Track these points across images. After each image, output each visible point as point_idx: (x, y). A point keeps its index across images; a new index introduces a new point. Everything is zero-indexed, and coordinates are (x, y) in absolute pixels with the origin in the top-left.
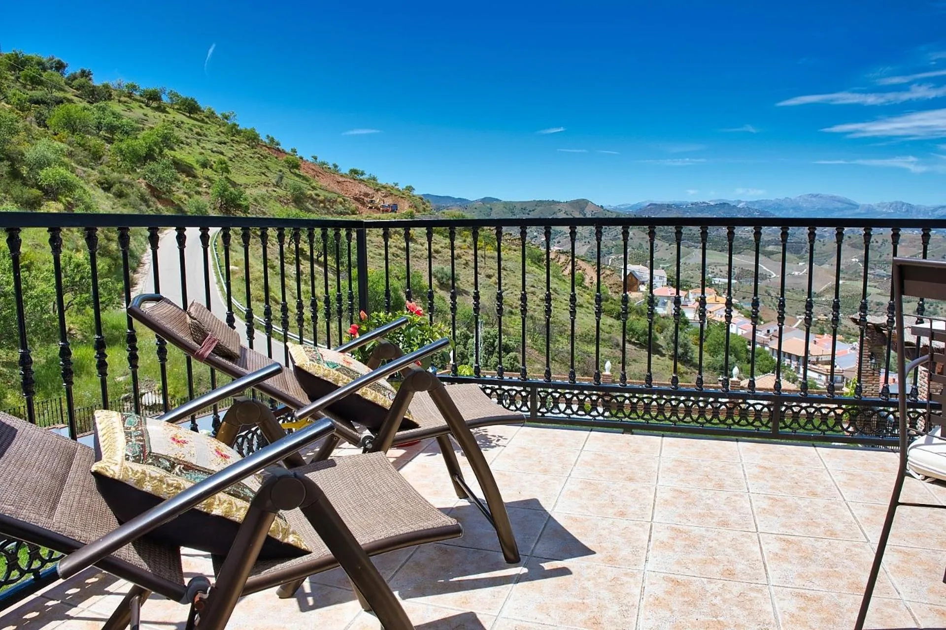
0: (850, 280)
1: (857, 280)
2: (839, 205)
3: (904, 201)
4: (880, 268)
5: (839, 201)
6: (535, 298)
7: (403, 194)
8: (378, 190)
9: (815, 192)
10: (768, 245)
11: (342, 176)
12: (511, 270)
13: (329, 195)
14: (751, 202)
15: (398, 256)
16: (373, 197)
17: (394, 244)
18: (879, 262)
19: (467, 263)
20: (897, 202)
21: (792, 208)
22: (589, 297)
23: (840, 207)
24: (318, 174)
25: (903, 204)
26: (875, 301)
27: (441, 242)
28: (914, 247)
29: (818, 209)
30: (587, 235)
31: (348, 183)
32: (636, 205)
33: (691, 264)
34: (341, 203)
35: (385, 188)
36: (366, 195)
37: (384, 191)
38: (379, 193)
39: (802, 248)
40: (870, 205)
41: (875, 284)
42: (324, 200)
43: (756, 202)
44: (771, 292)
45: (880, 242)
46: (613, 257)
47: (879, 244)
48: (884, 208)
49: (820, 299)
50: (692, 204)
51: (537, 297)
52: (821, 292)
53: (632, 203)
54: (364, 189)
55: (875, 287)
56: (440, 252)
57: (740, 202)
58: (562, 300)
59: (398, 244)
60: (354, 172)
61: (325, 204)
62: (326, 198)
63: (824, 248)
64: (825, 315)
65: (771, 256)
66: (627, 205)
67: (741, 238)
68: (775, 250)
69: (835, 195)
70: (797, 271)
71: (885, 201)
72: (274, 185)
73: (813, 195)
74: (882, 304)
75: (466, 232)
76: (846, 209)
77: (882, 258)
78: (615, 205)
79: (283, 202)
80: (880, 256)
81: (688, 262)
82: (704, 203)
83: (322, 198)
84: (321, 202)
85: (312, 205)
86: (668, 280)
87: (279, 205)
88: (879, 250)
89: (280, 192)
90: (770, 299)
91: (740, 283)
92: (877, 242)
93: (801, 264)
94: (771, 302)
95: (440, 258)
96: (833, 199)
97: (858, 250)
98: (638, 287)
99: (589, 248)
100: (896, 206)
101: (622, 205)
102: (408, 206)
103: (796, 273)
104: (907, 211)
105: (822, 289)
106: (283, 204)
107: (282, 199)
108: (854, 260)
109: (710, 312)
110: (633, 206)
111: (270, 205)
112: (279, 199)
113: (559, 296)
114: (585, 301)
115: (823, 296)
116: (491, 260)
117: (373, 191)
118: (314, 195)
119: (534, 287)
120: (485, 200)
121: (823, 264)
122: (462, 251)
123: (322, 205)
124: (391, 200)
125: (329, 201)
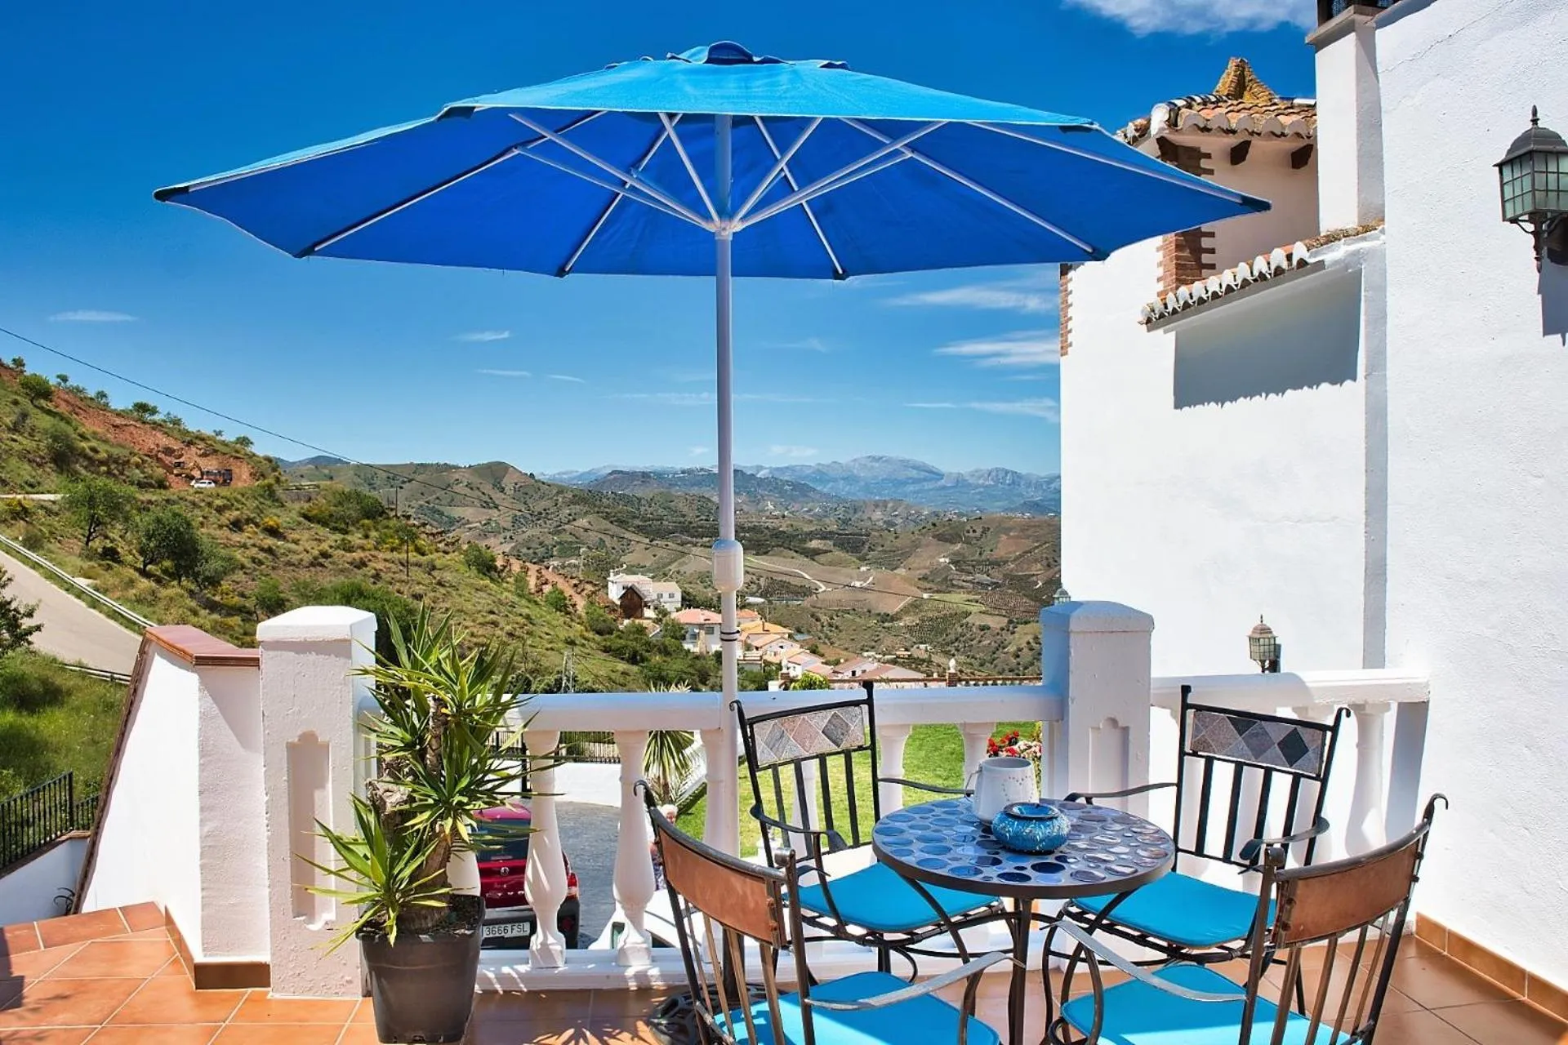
0: (938, 592)
1: (950, 592)
2: (914, 473)
3: (1007, 468)
4: (981, 572)
5: (914, 468)
6: (498, 632)
7: (237, 452)
8: (190, 444)
9: (878, 454)
10: (811, 540)
11: (118, 415)
12: (451, 586)
13: (115, 451)
14: (777, 469)
15: (261, 563)
16: (181, 456)
17: (252, 541)
18: (979, 563)
19: (378, 574)
20: (997, 470)
21: (843, 479)
22: (582, 628)
23: (916, 476)
24: (77, 410)
25: (1007, 472)
26: (977, 623)
27: (328, 538)
28: (1028, 537)
29: (883, 480)
30: (508, 525)
31: (132, 428)
32: (589, 473)
33: (688, 574)
34: (137, 466)
35: (203, 440)
36: (169, 451)
37: (202, 445)
38: (193, 449)
39: (864, 543)
40: (959, 474)
41: (977, 597)
42: (108, 460)
43: (787, 468)
44: (820, 615)
45: (979, 531)
46: (556, 563)
47: (978, 534)
48: (979, 478)
49: (896, 624)
50: (683, 472)
51: (502, 629)
52: (896, 614)
53: (581, 470)
54: (165, 441)
55: (977, 602)
56: (330, 556)
57: (760, 468)
58: (543, 635)
59: (258, 542)
60: (142, 408)
61: (109, 467)
62: (110, 456)
63: (898, 542)
64: (907, 650)
65: (816, 557)
66: (572, 472)
67: (767, 528)
68: (821, 547)
69: (907, 457)
70: (858, 580)
71: (982, 468)
72: (9, 429)
73: (874, 458)
74: (989, 628)
75: (366, 521)
76: (925, 480)
77: (983, 557)
78: (555, 471)
79: (34, 461)
80: (980, 554)
81: (682, 570)
82: (702, 469)
83: (103, 455)
84: (102, 463)
85: (86, 468)
86: (683, 599)
87: (27, 466)
88: (979, 542)
89: (27, 443)
90: (819, 628)
91: (770, 602)
92: (974, 531)
93: (863, 569)
94: (822, 631)
95: (331, 567)
96: (906, 464)
97: (948, 544)
98: (642, 611)
99: (513, 548)
100: (997, 476)
101: (564, 474)
102: (247, 474)
103: (858, 584)
104: (1013, 482)
105: (897, 609)
106: (35, 465)
107: (30, 456)
108: (942, 560)
109: (757, 648)
110: (582, 474)
111: (12, 467)
112: (24, 456)
113: (534, 628)
114: (578, 634)
115: (900, 619)
116: (416, 568)
117: (182, 446)
118: (88, 451)
119: (492, 612)
120: (319, 462)
121: (895, 569)
122: (367, 553)
123: (104, 468)
124: (214, 462)
125: (116, 462)
